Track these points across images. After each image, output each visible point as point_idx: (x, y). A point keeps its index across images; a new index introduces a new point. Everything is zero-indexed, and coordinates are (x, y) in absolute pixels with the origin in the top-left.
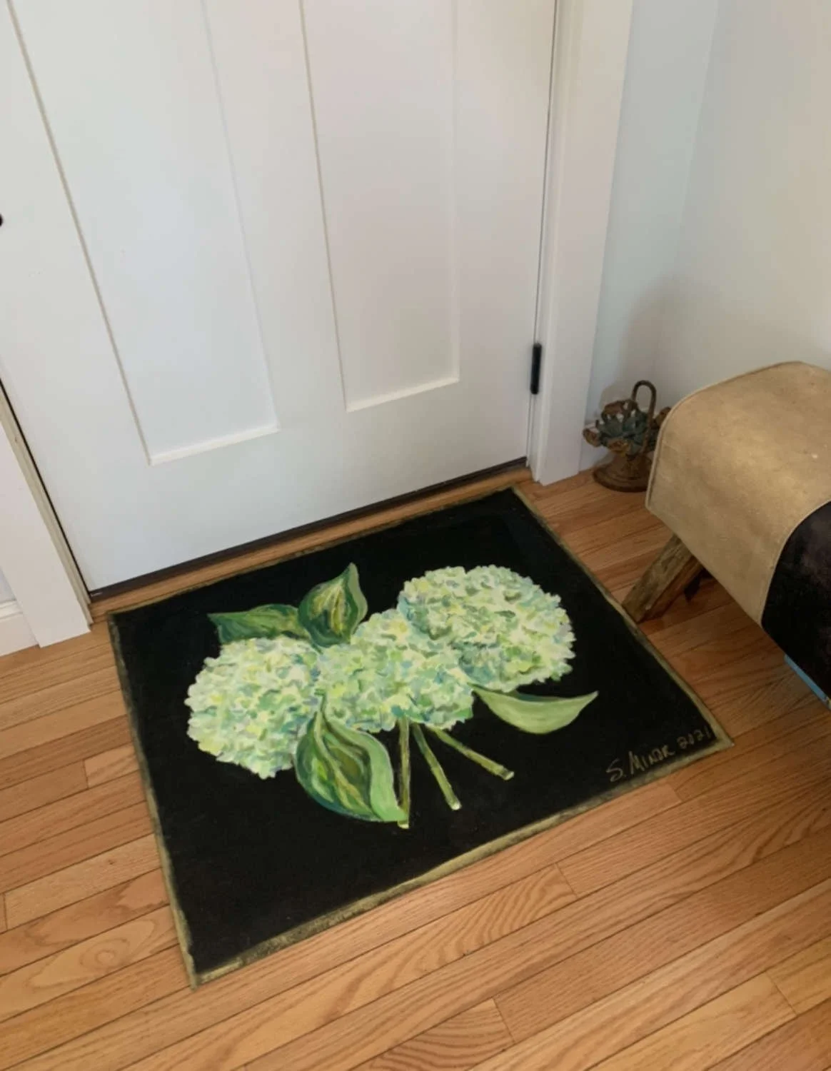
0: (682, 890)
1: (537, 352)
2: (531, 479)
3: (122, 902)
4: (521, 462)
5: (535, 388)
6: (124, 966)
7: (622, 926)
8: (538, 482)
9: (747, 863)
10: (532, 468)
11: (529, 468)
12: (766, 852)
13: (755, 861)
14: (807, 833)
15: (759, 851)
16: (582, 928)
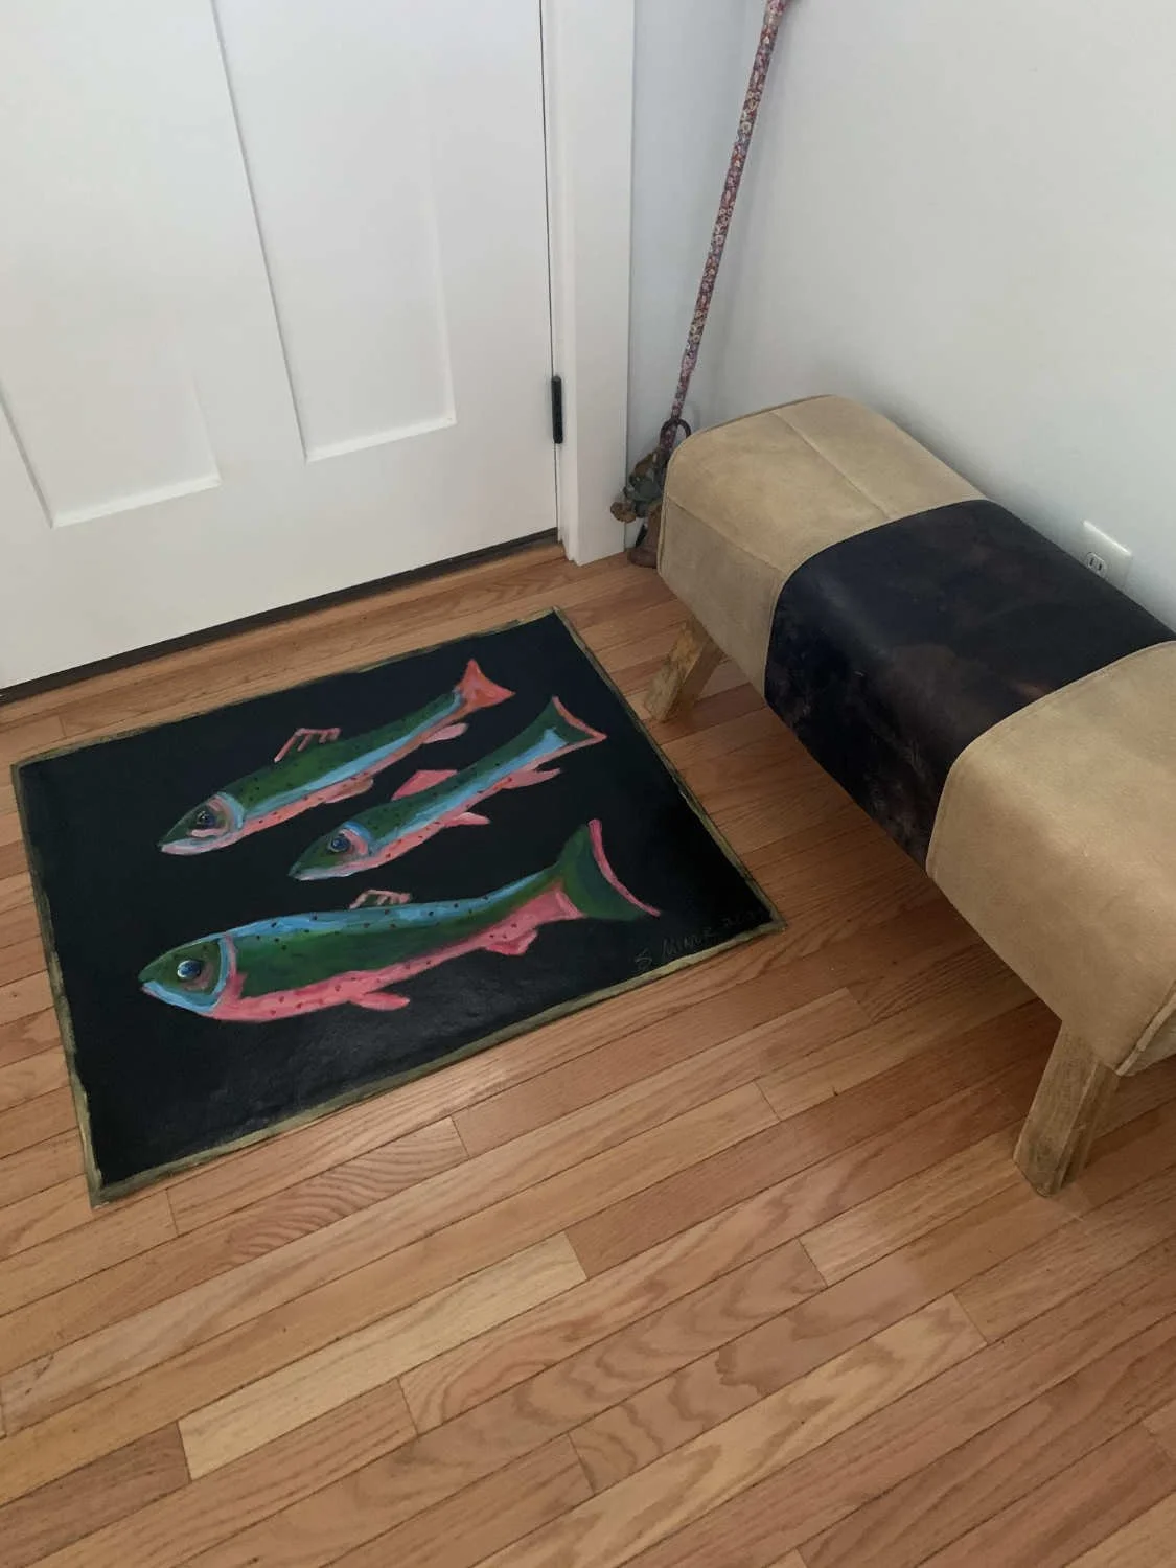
0: (677, 1004)
1: (557, 386)
2: (564, 558)
3: (26, 1036)
4: (551, 534)
5: (558, 436)
6: (29, 1099)
7: (603, 1042)
8: (573, 561)
9: (753, 976)
10: (564, 543)
11: (561, 542)
12: (775, 965)
13: (762, 973)
14: (824, 945)
15: (768, 964)
16: (562, 1044)
